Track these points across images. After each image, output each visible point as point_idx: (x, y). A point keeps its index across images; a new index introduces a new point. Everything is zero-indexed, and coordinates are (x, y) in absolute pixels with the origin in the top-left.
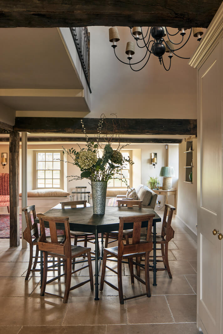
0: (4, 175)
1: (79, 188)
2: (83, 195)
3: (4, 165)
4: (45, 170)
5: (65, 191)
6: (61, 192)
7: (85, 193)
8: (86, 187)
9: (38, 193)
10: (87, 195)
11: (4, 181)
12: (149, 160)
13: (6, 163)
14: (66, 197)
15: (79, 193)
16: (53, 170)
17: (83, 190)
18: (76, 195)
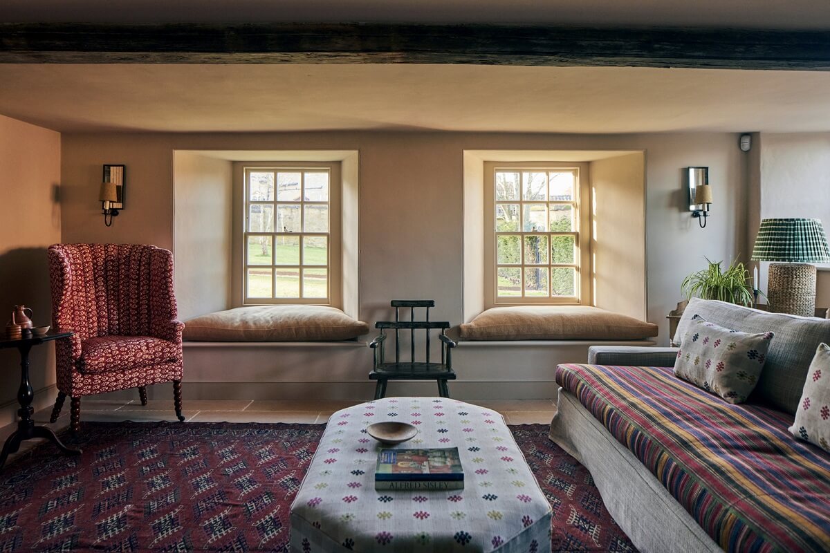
0: (126, 251)
1: (405, 304)
2: (420, 333)
3: (114, 212)
4: (274, 235)
5: (350, 314)
6: (335, 322)
7: (427, 325)
8: (430, 304)
9: (245, 323)
10: (435, 332)
11: (127, 276)
12: (674, 194)
13: (119, 206)
14: (354, 340)
15: (406, 325)
16: (301, 235)
17: (420, 314)
18: (390, 332)
